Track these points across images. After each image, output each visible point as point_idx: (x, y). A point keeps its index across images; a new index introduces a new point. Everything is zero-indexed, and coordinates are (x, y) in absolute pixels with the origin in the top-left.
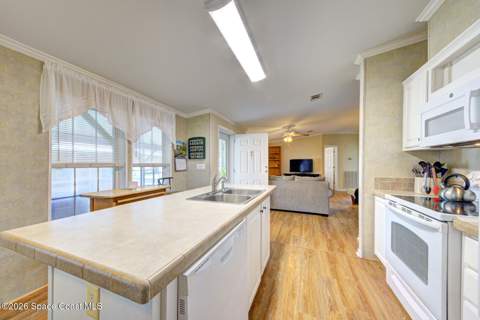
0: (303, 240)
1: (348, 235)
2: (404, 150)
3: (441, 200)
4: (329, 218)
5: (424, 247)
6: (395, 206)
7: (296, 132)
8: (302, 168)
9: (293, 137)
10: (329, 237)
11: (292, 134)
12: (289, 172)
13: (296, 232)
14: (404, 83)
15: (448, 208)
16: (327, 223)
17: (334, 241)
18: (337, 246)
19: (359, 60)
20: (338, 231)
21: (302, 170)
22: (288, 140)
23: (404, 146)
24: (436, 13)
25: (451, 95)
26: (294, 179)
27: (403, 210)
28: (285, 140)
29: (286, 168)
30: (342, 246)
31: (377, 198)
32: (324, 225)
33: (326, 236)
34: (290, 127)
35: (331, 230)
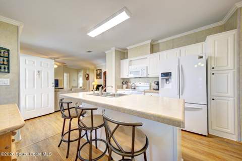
2: (121, 78)
14: (121, 61)
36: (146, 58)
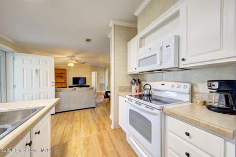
0: (83, 131)
1: (106, 117)
2: (128, 73)
3: (143, 95)
4: (96, 108)
5: (149, 123)
6: (131, 101)
7: (77, 61)
8: (80, 82)
9: (75, 64)
10: (97, 122)
11: (74, 61)
12: (72, 85)
13: (77, 126)
14: (128, 43)
15: (146, 99)
16: (95, 112)
17: (100, 123)
18: (102, 126)
19: (111, 25)
20: (101, 115)
21: (80, 83)
22: (71, 65)
23: (128, 72)
24: (140, 14)
25: (150, 49)
26: (75, 89)
27: (136, 103)
28: (69, 65)
29: (70, 82)
30: (104, 125)
31: (120, 97)
32: (94, 114)
33: (96, 121)
34: (72, 57)
35: (97, 116)
36: (177, 14)
